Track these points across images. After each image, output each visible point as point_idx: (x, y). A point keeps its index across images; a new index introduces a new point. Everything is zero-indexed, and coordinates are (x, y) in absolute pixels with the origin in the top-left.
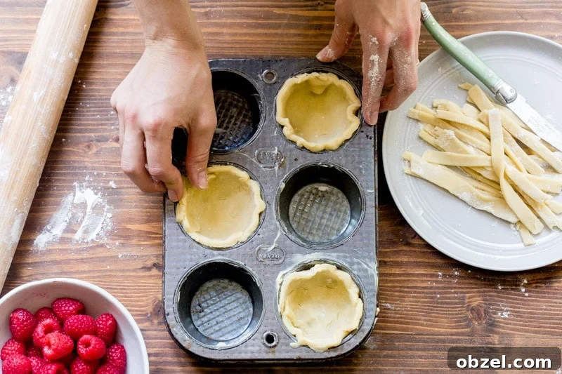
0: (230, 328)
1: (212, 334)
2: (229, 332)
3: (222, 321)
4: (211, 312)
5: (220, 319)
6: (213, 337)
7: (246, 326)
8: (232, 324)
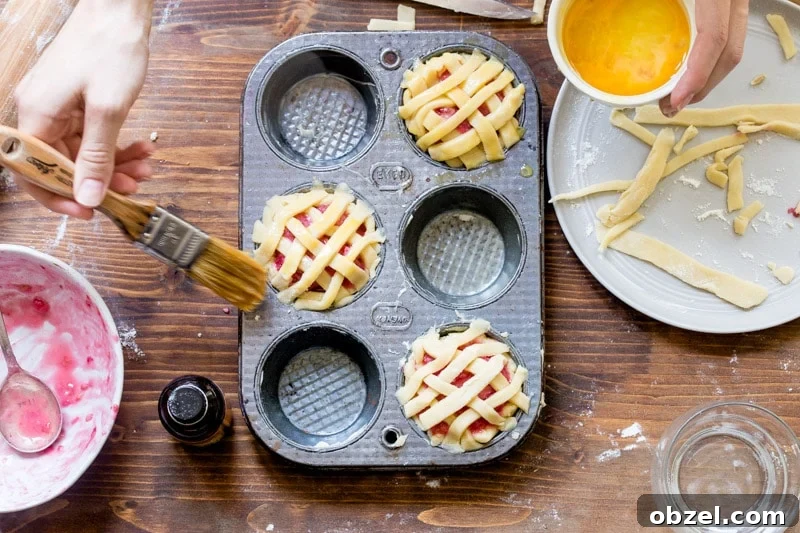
0: (334, 418)
1: (308, 425)
2: (332, 423)
3: (323, 408)
4: (307, 395)
5: (319, 405)
6: (310, 430)
7: (357, 415)
8: (336, 411)
